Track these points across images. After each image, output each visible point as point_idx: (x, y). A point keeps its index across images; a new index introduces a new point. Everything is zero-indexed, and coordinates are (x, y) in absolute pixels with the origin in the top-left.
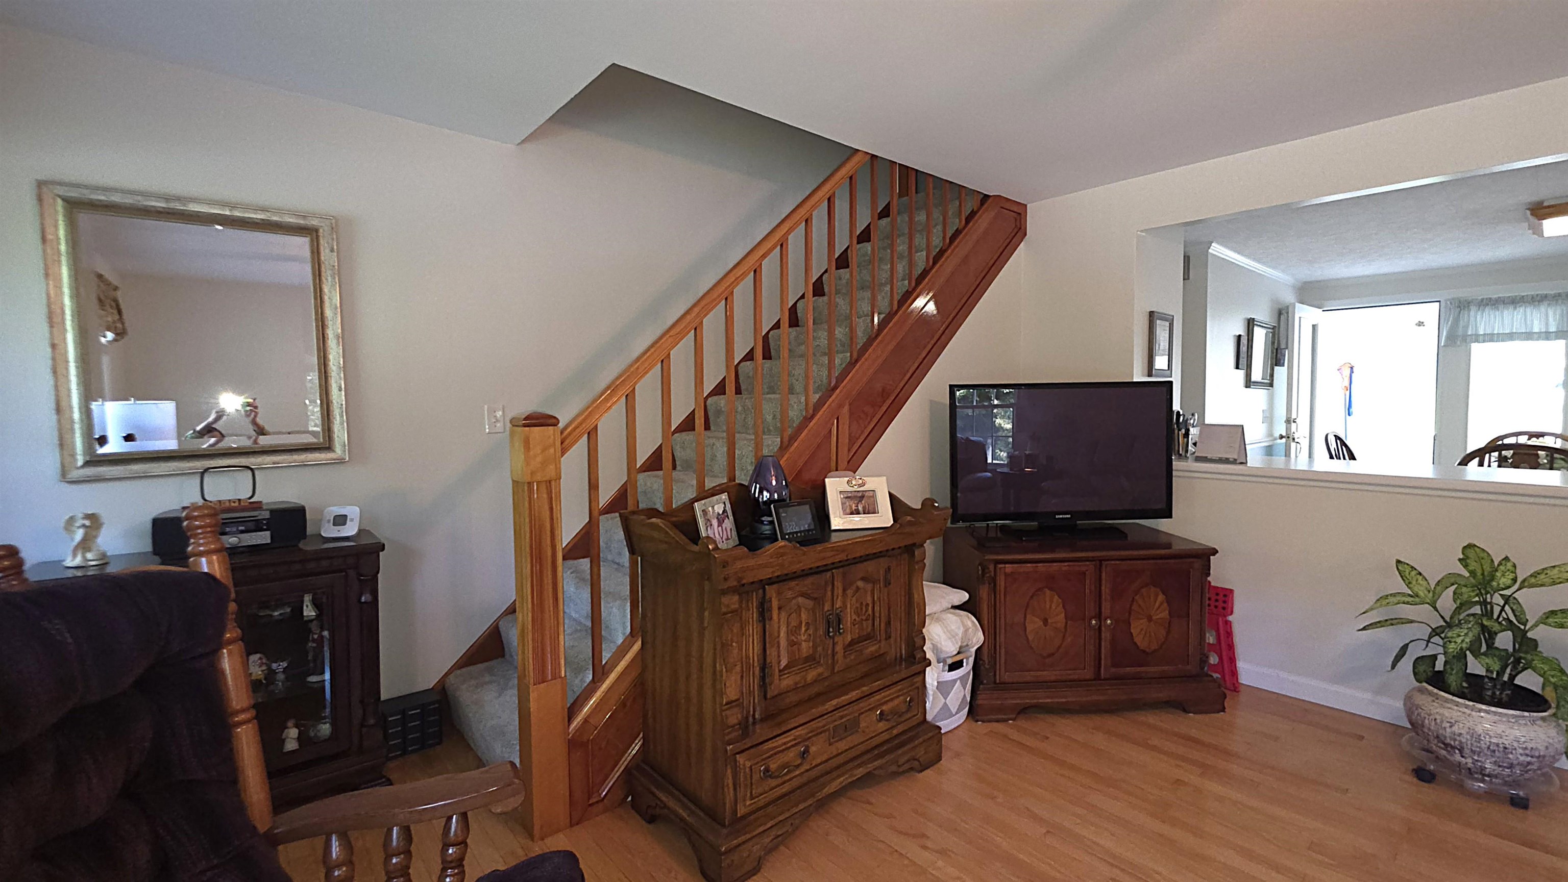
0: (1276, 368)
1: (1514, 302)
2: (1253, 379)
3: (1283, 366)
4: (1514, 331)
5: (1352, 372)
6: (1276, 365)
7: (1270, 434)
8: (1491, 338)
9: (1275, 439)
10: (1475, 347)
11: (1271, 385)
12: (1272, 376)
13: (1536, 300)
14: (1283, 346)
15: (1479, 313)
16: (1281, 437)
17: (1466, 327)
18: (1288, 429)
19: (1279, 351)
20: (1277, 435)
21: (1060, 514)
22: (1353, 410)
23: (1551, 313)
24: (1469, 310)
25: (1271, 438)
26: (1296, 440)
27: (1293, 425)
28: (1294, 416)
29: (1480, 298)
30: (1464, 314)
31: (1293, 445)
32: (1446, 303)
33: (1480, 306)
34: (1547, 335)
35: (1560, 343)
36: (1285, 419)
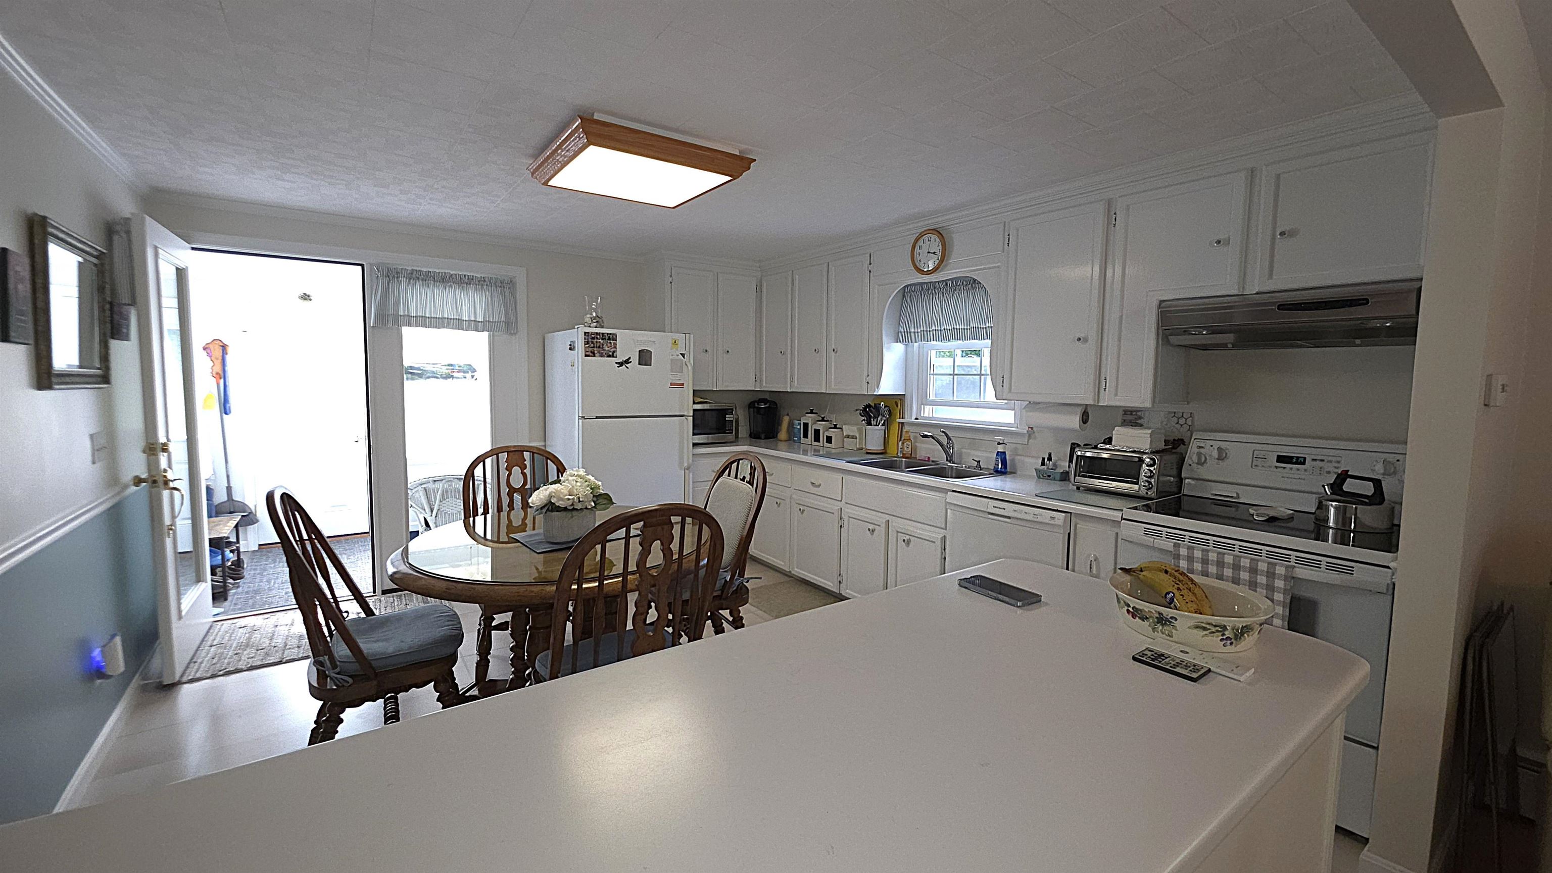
0: (114, 344)
1: (445, 280)
2: (57, 369)
3: (126, 338)
4: (446, 316)
5: (224, 356)
6: (113, 338)
7: (112, 479)
8: (423, 321)
9: (126, 487)
10: (406, 330)
11: (105, 378)
12: (105, 359)
13: (464, 282)
14: (123, 298)
15: (410, 287)
16: (138, 481)
17: (397, 304)
18: (151, 464)
19: (114, 309)
20: (129, 480)
23: (478, 298)
24: (400, 283)
25: (117, 489)
26: (168, 485)
27: (160, 457)
28: (159, 440)
29: (409, 268)
30: (393, 286)
32: (371, 270)
33: (409, 279)
34: (475, 326)
35: (483, 338)
36: (141, 444)
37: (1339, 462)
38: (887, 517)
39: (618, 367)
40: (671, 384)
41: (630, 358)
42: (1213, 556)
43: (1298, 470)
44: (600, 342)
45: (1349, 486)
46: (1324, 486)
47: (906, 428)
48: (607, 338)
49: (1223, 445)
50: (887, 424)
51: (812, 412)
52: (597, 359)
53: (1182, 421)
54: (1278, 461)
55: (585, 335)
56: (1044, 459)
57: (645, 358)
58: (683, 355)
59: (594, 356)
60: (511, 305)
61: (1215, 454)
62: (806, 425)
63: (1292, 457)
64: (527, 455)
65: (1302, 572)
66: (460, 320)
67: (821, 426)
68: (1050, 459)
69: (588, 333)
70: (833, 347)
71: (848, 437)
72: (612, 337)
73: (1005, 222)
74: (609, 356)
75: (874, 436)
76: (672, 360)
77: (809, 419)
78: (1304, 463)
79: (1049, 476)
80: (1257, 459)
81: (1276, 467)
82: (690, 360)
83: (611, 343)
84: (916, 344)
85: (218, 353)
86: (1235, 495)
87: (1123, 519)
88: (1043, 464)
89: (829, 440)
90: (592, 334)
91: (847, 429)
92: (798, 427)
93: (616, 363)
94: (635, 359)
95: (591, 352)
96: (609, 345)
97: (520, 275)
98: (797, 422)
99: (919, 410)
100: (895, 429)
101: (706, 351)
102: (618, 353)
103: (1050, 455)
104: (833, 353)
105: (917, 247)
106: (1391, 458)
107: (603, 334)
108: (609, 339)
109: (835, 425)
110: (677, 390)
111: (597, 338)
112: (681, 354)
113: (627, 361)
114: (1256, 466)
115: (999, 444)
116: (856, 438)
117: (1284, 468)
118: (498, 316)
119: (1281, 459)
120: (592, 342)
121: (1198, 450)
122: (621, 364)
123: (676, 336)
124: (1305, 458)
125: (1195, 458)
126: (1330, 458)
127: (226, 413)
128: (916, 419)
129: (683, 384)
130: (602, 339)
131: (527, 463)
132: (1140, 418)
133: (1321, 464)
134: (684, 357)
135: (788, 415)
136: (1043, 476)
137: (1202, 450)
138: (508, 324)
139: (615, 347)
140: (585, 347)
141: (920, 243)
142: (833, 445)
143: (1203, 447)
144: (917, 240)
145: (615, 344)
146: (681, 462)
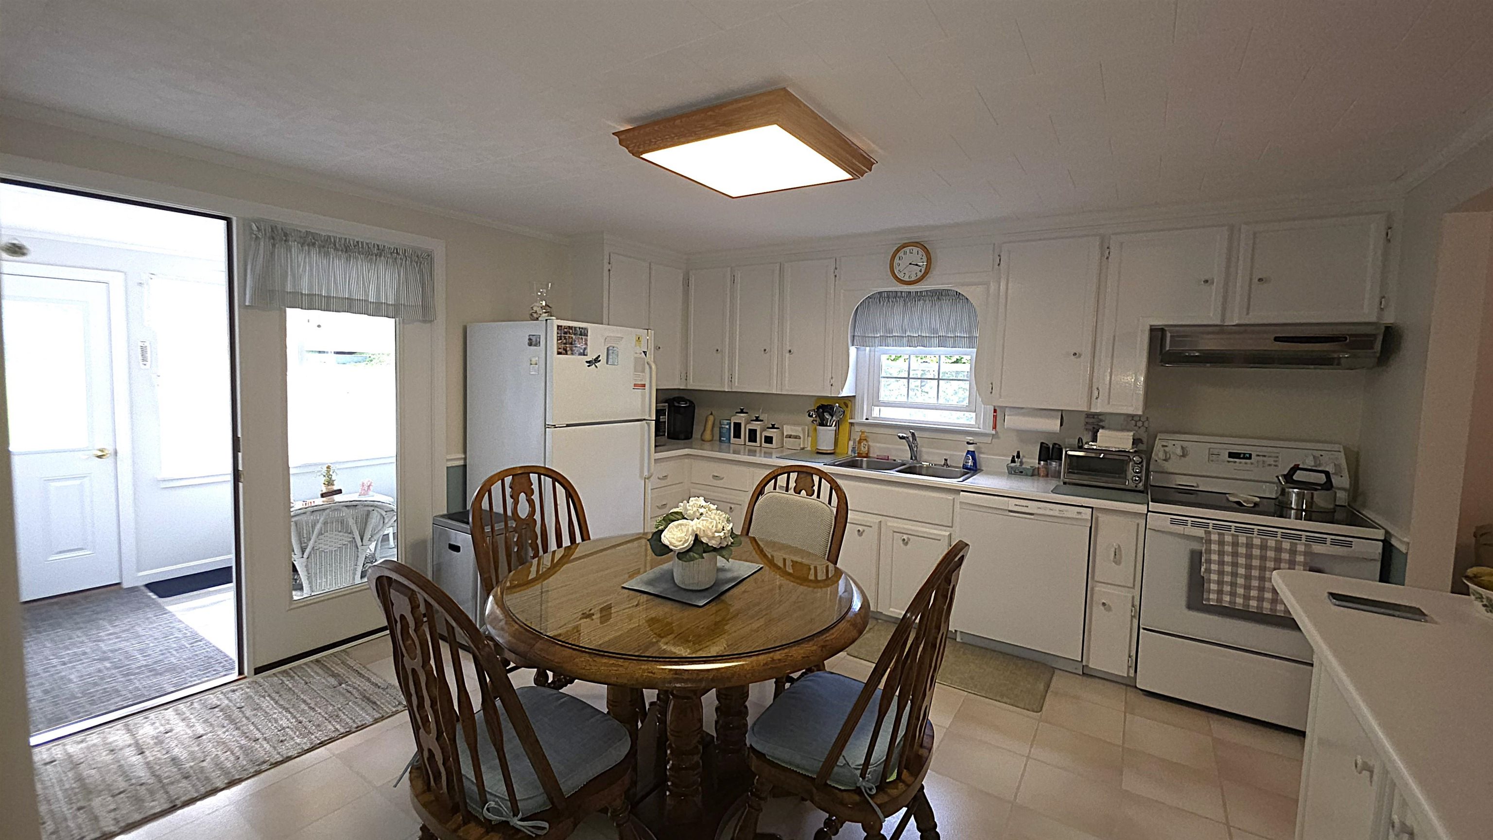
4: (348, 295)
8: (318, 302)
10: (293, 314)
13: (374, 253)
15: (302, 256)
17: (284, 277)
23: (388, 275)
24: (289, 249)
29: (302, 230)
30: (281, 252)
32: (242, 226)
33: (303, 245)
34: (381, 310)
37: (1277, 457)
38: (880, 518)
39: (589, 366)
40: (635, 385)
41: (599, 356)
42: (1257, 541)
43: (1246, 463)
44: (572, 338)
45: (1298, 476)
46: (1277, 477)
47: (857, 428)
48: (579, 333)
49: (1185, 444)
50: (838, 424)
51: (742, 412)
52: (569, 357)
53: (1140, 424)
54: (1229, 457)
55: (558, 329)
56: (1014, 457)
57: (612, 356)
59: (567, 354)
60: (425, 287)
61: (1179, 451)
62: (737, 426)
63: (1240, 454)
64: (534, 477)
65: (1317, 548)
67: (755, 425)
68: (1018, 457)
69: (561, 326)
70: (789, 348)
71: (790, 437)
72: (583, 333)
73: (994, 244)
74: (581, 354)
75: (826, 436)
76: (636, 358)
77: (741, 418)
78: (1250, 458)
79: (1022, 472)
80: (1213, 455)
81: (1229, 462)
82: (650, 358)
83: (582, 339)
84: (868, 349)
86: (1195, 485)
87: (1148, 511)
88: (1013, 461)
89: (769, 440)
90: (565, 328)
91: (788, 430)
92: (727, 427)
93: (587, 362)
94: (603, 358)
95: (564, 349)
96: (580, 341)
97: (439, 249)
98: (726, 422)
99: (870, 411)
100: (845, 427)
102: (589, 351)
103: (1018, 453)
104: (788, 355)
105: (897, 257)
106: (1317, 454)
107: (575, 328)
108: (581, 334)
109: (773, 425)
110: (639, 391)
111: (570, 333)
112: (644, 352)
113: (597, 360)
114: (1212, 461)
115: (968, 443)
116: (800, 438)
117: (1235, 462)
118: (407, 299)
119: (1231, 455)
120: (565, 339)
121: (1162, 449)
122: (589, 363)
123: (638, 332)
124: (1250, 455)
125: (1161, 455)
126: (1270, 455)
128: (867, 419)
129: (644, 385)
130: (575, 334)
131: (535, 487)
132: (1101, 421)
133: (1265, 459)
134: (646, 355)
135: (711, 414)
136: (1016, 470)
137: (1165, 448)
138: (425, 309)
139: (586, 344)
140: (558, 343)
141: (901, 254)
142: (774, 445)
143: (1166, 446)
144: (898, 251)
145: (586, 340)
146: (642, 471)
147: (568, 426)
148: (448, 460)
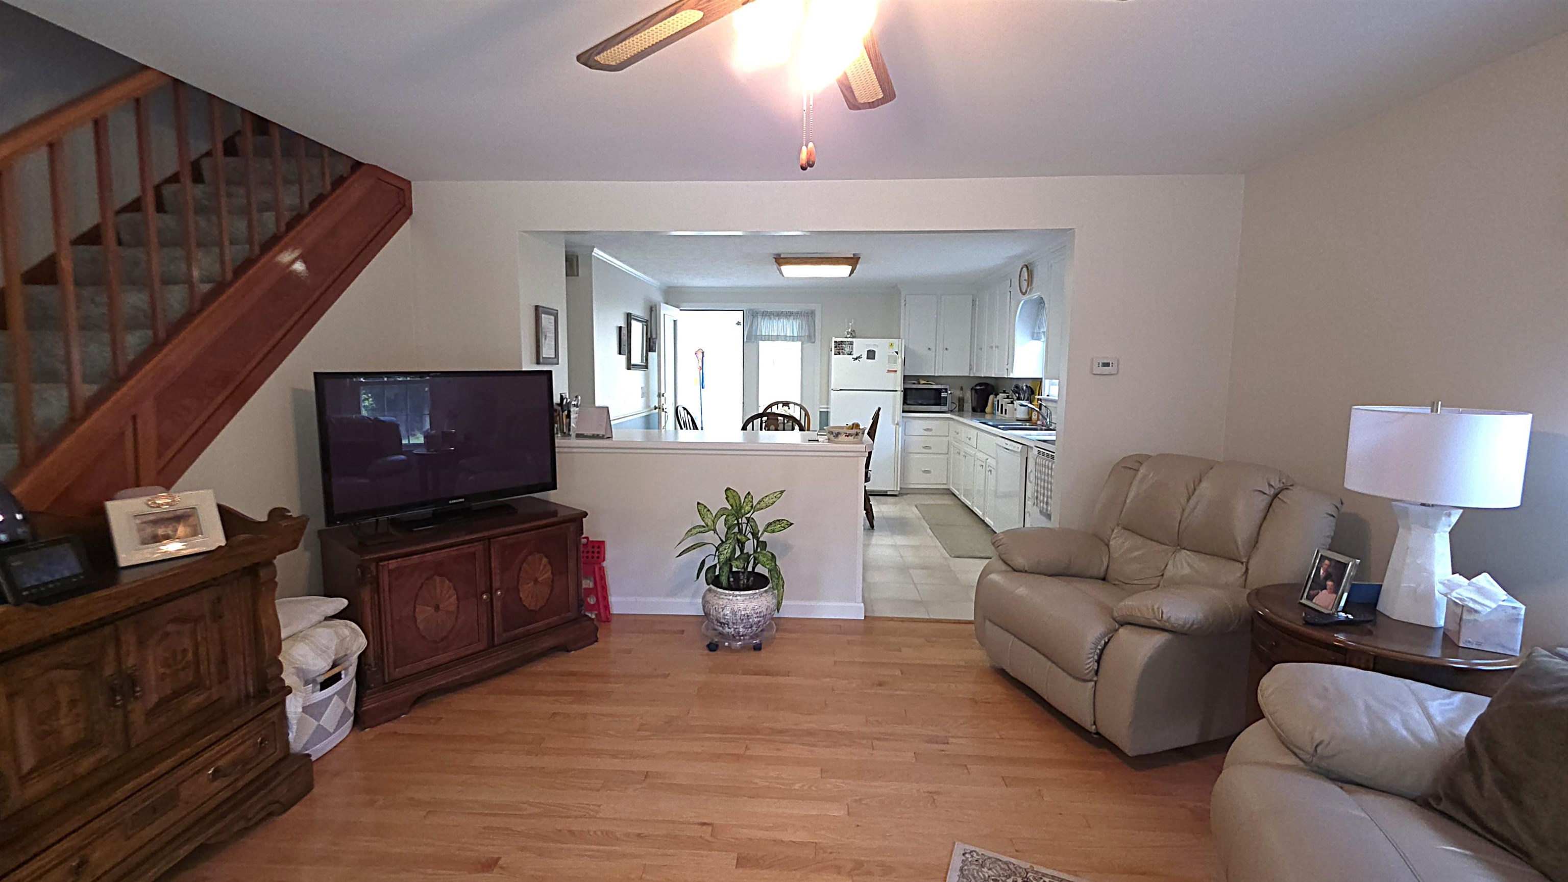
0: (650, 353)
1: (779, 315)
2: (633, 362)
3: (655, 351)
4: (779, 334)
5: (703, 356)
6: (650, 351)
7: (647, 405)
8: (769, 338)
9: (651, 409)
10: (760, 342)
11: (646, 367)
12: (647, 360)
13: (788, 315)
14: (654, 336)
15: (762, 320)
16: (655, 408)
17: (756, 330)
18: (659, 402)
19: (651, 340)
20: (653, 406)
21: (453, 500)
22: (705, 383)
23: (794, 323)
24: (758, 318)
25: (648, 409)
26: (665, 410)
27: (663, 398)
28: (663, 392)
29: (762, 310)
30: (755, 320)
31: (663, 414)
32: (747, 313)
33: (762, 316)
34: (793, 339)
35: (798, 344)
36: (657, 394)
38: (986, 456)
39: (854, 360)
40: (888, 371)
41: (861, 355)
44: (844, 346)
48: (848, 343)
51: (1003, 392)
52: (841, 356)
55: (835, 342)
57: (871, 355)
58: (897, 353)
60: (812, 326)
62: (999, 402)
66: (786, 336)
67: (1004, 402)
69: (837, 341)
70: (997, 344)
71: (1015, 409)
72: (851, 343)
74: (849, 354)
76: (889, 356)
77: (1001, 396)
82: (900, 355)
85: (700, 356)
89: (1006, 412)
90: (840, 342)
92: (996, 403)
93: (853, 358)
94: (865, 356)
95: (839, 352)
96: (849, 348)
97: (817, 308)
98: (996, 399)
100: (1036, 403)
101: (929, 349)
102: (854, 352)
104: (997, 348)
105: (1021, 276)
107: (846, 341)
109: (1011, 401)
110: (893, 374)
111: (843, 344)
113: (860, 357)
118: (805, 333)
120: (840, 347)
122: (855, 358)
123: (892, 341)
127: (703, 388)
128: (1048, 396)
129: (896, 371)
135: (993, 395)
138: (809, 337)
139: (852, 349)
140: (835, 349)
141: (1022, 273)
142: (1008, 416)
144: (1020, 271)
145: (852, 347)
146: (893, 420)
147: (840, 390)
148: (821, 408)
